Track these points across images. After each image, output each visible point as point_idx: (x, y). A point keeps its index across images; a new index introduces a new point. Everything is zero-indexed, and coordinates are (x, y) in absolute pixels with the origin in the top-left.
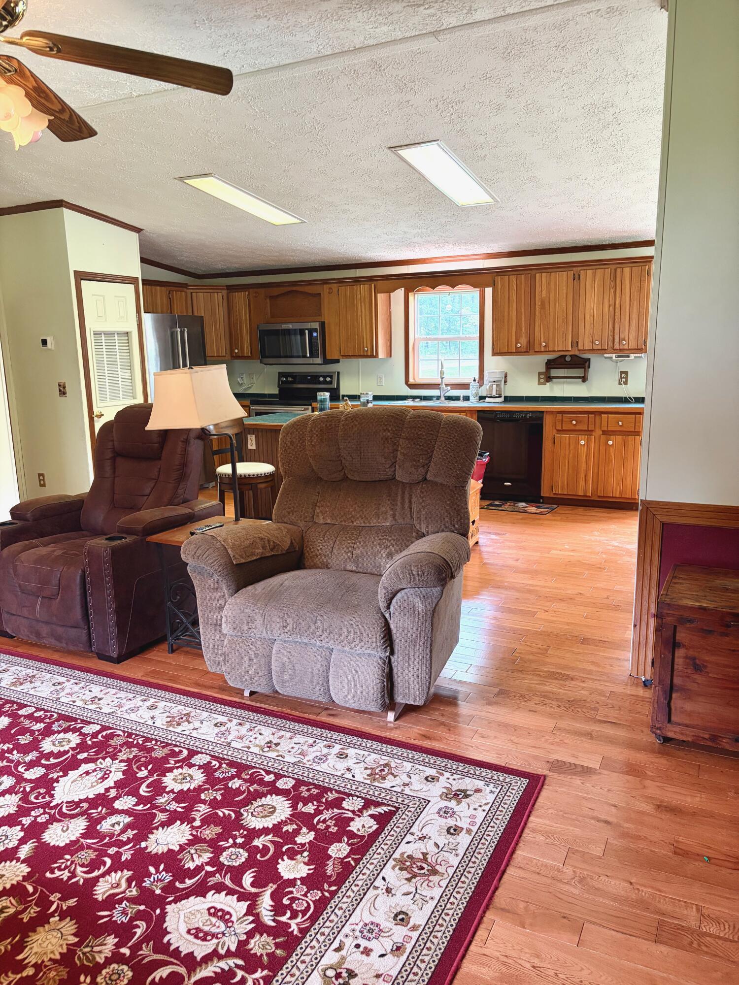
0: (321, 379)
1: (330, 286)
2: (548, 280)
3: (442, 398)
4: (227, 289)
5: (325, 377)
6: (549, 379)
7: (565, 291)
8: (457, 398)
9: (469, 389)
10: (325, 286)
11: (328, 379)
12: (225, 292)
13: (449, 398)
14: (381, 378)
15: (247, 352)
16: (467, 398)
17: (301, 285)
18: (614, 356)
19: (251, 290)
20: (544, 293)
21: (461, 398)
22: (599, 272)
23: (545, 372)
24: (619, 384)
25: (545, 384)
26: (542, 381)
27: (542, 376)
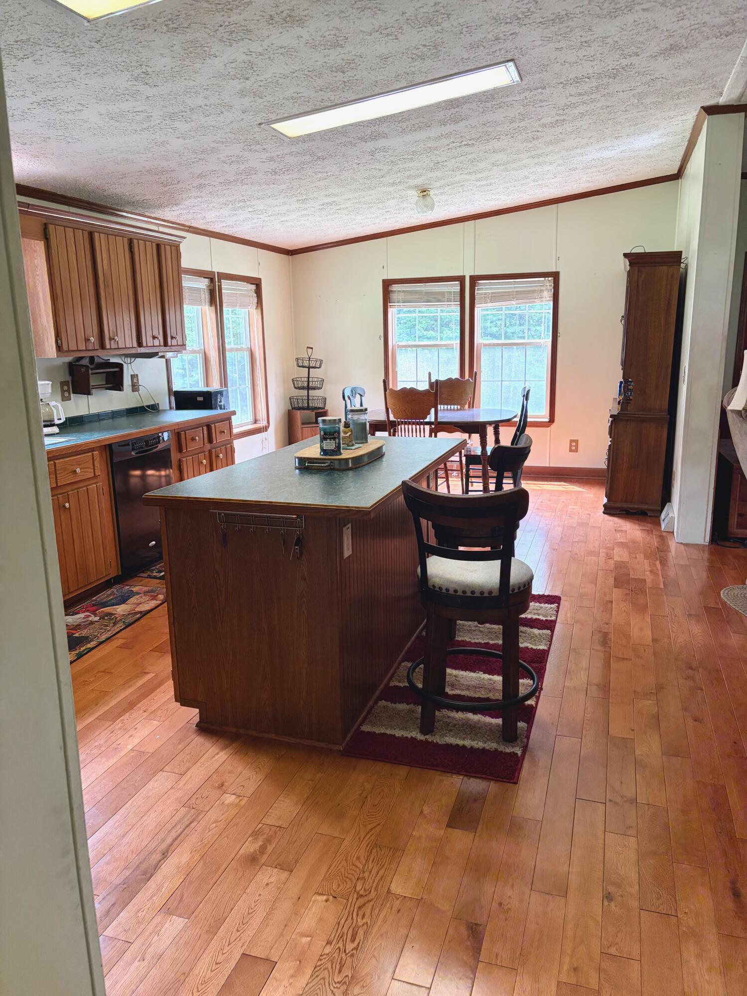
6: (83, 389)
23: (68, 382)
24: (133, 391)
25: (70, 400)
26: (66, 394)
27: (66, 388)
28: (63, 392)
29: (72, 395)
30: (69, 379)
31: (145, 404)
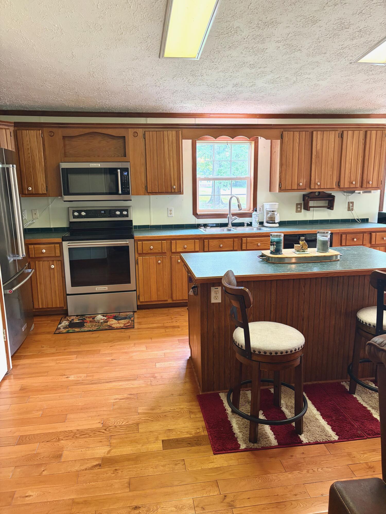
0: (118, 213)
1: (135, 130)
2: (322, 136)
3: (230, 225)
4: (15, 126)
5: (121, 211)
6: (307, 208)
7: (333, 146)
8: (242, 225)
9: (252, 217)
10: (130, 130)
11: (125, 213)
12: (12, 129)
13: (234, 225)
14: (171, 211)
15: (42, 189)
16: (250, 225)
17: (103, 128)
18: (361, 192)
19: (45, 129)
20: (319, 145)
21: (246, 225)
22: (356, 133)
23: (302, 203)
24: (348, 210)
25: (301, 212)
26: (299, 209)
27: (299, 206)
28: (297, 208)
29: (303, 210)
30: (302, 202)
31: (356, 218)
